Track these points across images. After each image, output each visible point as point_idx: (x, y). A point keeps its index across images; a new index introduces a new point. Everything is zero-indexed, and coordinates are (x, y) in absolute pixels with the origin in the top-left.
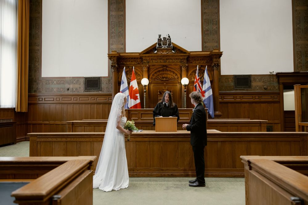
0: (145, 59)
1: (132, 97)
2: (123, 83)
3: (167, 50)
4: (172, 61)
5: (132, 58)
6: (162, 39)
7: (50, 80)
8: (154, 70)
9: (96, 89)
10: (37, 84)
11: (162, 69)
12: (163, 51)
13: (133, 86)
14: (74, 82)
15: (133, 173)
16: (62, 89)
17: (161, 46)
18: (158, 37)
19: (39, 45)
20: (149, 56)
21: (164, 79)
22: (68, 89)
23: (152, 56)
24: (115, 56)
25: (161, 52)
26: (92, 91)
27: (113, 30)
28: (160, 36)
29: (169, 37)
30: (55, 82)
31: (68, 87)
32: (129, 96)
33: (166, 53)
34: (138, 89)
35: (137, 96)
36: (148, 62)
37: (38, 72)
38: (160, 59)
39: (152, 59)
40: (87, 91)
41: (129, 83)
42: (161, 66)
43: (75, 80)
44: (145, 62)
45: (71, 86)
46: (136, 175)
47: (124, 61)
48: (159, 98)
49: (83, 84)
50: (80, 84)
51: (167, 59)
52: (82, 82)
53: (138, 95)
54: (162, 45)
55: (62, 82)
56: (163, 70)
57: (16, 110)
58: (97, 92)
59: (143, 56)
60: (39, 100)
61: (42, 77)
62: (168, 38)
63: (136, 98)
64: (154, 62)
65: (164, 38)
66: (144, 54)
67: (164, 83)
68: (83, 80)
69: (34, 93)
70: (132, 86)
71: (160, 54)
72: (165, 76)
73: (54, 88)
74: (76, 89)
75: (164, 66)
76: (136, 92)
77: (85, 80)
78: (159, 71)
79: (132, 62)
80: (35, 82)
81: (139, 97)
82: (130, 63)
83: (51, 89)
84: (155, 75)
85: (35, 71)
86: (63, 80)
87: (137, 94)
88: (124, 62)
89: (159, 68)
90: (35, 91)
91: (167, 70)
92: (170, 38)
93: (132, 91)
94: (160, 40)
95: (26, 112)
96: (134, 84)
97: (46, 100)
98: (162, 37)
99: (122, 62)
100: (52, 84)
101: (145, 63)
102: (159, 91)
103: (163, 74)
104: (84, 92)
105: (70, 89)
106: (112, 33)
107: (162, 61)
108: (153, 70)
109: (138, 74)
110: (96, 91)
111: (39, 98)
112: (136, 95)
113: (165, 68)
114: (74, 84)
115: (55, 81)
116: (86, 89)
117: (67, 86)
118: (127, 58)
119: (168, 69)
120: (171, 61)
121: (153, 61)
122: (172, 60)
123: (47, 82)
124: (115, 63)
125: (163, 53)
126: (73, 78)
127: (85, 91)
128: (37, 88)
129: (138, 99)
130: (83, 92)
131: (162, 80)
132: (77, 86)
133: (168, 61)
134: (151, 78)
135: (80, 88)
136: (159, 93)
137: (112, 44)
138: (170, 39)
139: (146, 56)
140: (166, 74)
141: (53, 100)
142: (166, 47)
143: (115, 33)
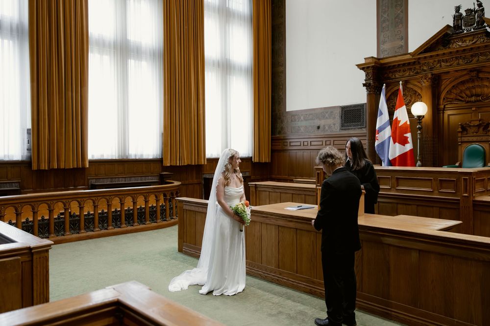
0: (425, 63)
1: (397, 140)
2: (381, 114)
3: (473, 35)
4: (485, 58)
5: (404, 65)
6: (464, 14)
7: (295, 114)
8: (451, 82)
9: (358, 125)
10: (282, 122)
11: (467, 77)
12: (464, 39)
13: (399, 119)
14: (327, 115)
15: (274, 276)
16: (310, 128)
17: (461, 29)
18: (454, 12)
19: (283, 64)
20: (431, 56)
21: (473, 99)
22: (319, 128)
23: (438, 55)
24: (368, 67)
25: (460, 44)
26: (352, 129)
27: (385, 16)
28: (458, 9)
29: (480, 5)
30: (302, 118)
31: (319, 124)
32: (391, 138)
33: (471, 43)
34: (408, 123)
35: (407, 138)
36: (431, 69)
37: (282, 104)
38: (457, 58)
39: (439, 61)
40: (345, 130)
41: (391, 114)
42: (465, 72)
43: (327, 113)
44: (425, 68)
45: (322, 123)
46: (278, 280)
47: (390, 72)
48: (459, 139)
49: (338, 117)
50: (334, 118)
51: (472, 56)
52: (338, 114)
53: (409, 135)
54: (463, 28)
55: (311, 117)
56: (470, 79)
57: (253, 160)
58: (360, 130)
59: (419, 58)
60: (290, 146)
61: (287, 111)
62: (477, 8)
63: (404, 142)
64: (444, 67)
65: (469, 11)
66: (421, 53)
67: (472, 108)
68: (338, 112)
69: (278, 136)
70: (397, 118)
71: (458, 46)
72: (479, 91)
73: (301, 127)
74: (330, 127)
75: (471, 70)
76: (404, 129)
77: (342, 111)
78: (461, 82)
79: (404, 71)
80: (280, 118)
81: (410, 140)
82: (401, 74)
83: (297, 128)
84: (454, 91)
85: (279, 104)
86: (312, 114)
87: (406, 133)
88: (390, 75)
89: (461, 77)
90: (280, 133)
91: (479, 78)
92: (481, 8)
93: (396, 128)
94: (458, 17)
95: (268, 161)
96: (401, 114)
97: (291, 145)
98: (463, 12)
99: (386, 75)
100: (298, 121)
101: (425, 71)
102: (460, 123)
103: (473, 87)
104: (340, 131)
105: (320, 127)
106: (384, 21)
107: (461, 62)
108: (448, 82)
109: (417, 94)
110: (359, 128)
111: (290, 142)
112: (405, 135)
113: (474, 74)
114: (327, 118)
115: (302, 115)
116: (342, 126)
117: (317, 122)
118: (394, 66)
119: (481, 75)
120: (481, 58)
121: (443, 64)
122: (485, 55)
123: (293, 118)
124: (369, 79)
125: (464, 45)
126: (325, 108)
127: (342, 129)
128: (282, 128)
129: (408, 143)
130: (338, 130)
131: (468, 102)
132: (330, 121)
133: (475, 59)
134: (444, 99)
135: (334, 124)
136: (460, 130)
137: (384, 42)
138: (483, 10)
139: (425, 57)
140: (479, 86)
141: (299, 144)
142: (472, 30)
143: (388, 21)
